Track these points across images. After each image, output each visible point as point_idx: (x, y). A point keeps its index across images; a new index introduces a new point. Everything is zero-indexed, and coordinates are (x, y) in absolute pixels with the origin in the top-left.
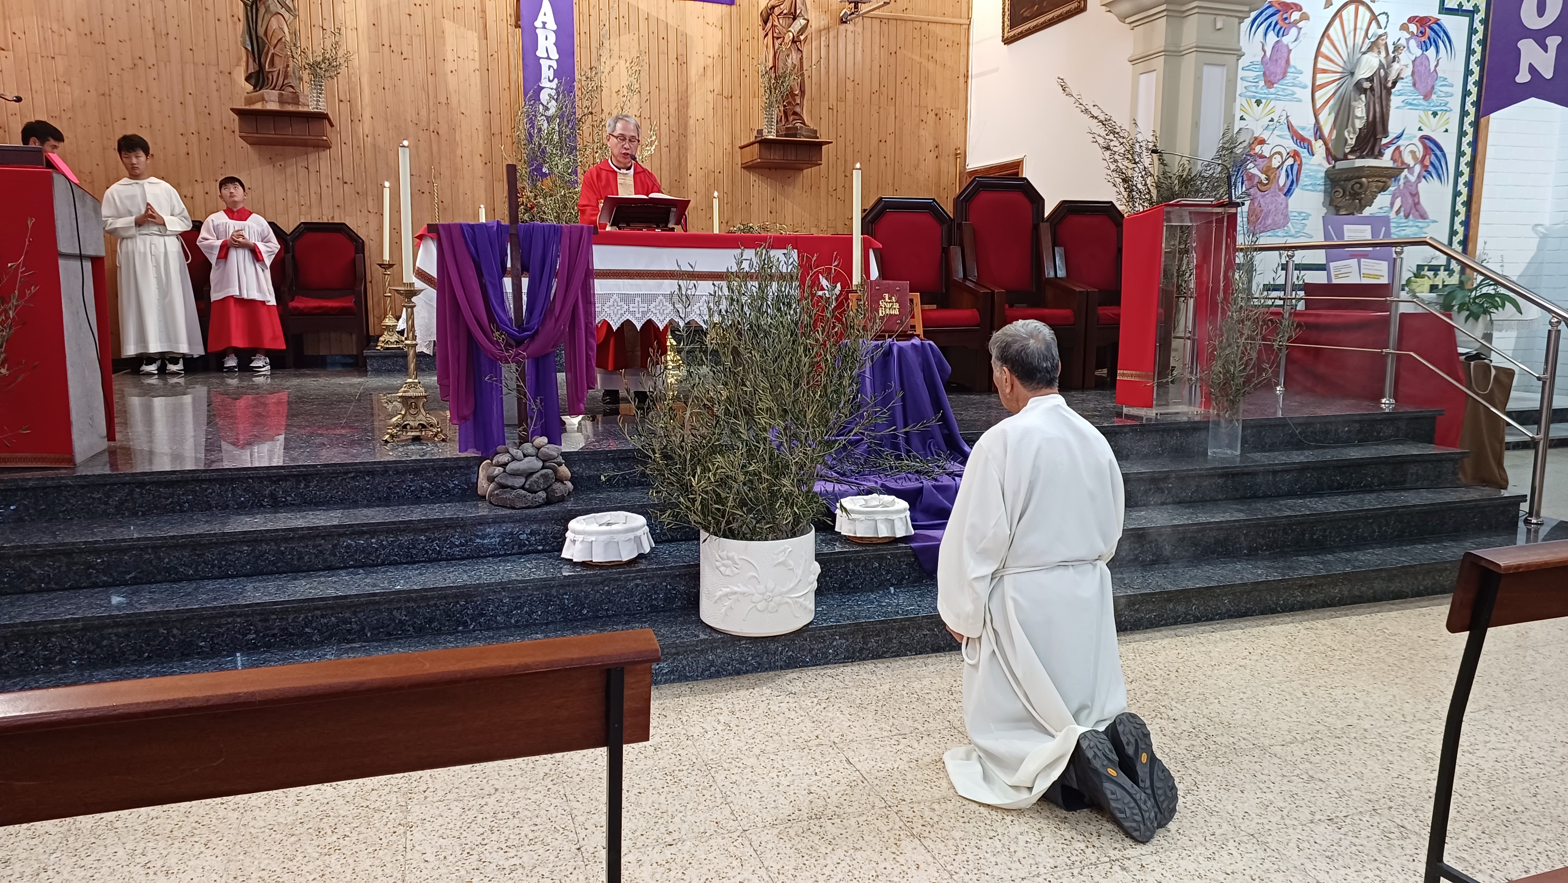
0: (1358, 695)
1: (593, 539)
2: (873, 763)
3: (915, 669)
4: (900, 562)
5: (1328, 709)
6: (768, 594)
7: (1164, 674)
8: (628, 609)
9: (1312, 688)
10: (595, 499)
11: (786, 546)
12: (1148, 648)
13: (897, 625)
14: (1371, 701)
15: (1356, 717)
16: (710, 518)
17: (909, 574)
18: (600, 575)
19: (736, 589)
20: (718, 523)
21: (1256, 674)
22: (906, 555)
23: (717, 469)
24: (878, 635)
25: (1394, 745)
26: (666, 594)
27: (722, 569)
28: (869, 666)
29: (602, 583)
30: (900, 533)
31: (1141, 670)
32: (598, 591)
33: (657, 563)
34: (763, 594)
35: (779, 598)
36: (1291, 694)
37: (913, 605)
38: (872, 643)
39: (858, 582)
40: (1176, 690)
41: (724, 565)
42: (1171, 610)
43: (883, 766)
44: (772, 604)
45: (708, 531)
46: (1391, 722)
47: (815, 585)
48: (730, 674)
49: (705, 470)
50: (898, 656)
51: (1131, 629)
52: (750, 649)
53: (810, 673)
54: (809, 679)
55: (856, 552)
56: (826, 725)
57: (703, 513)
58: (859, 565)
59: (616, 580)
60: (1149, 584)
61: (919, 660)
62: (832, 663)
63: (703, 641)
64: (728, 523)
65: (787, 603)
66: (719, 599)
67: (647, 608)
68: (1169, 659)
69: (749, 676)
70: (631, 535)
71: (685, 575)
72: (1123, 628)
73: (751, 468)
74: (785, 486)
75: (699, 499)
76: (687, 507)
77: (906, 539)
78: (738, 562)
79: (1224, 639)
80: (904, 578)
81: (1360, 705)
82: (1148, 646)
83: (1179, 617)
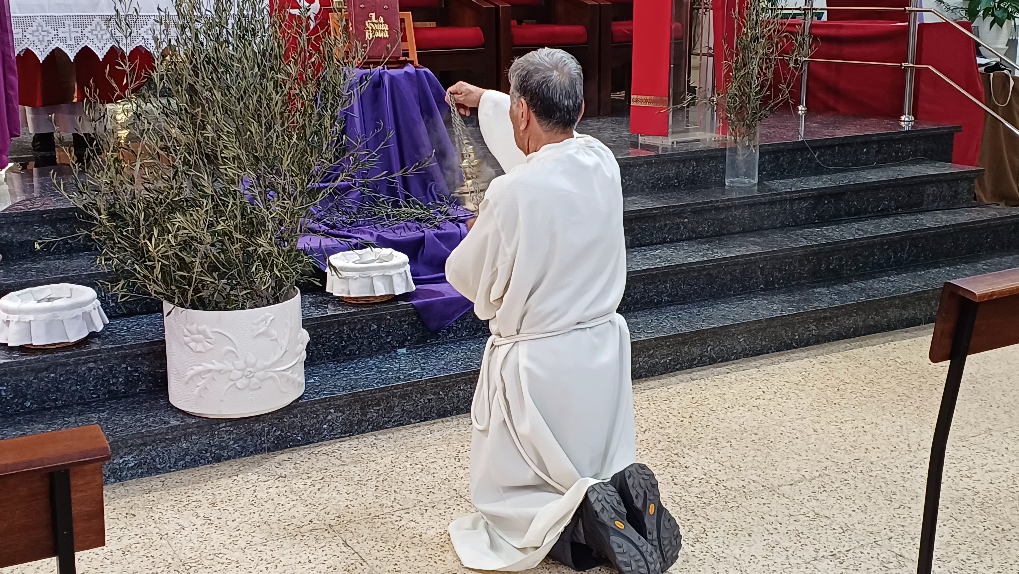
0: (867, 428)
1: (31, 318)
2: (373, 543)
3: (420, 437)
4: (400, 322)
5: (837, 445)
6: (248, 369)
7: (677, 421)
8: (81, 398)
9: (823, 424)
10: (31, 269)
11: (267, 314)
12: (663, 394)
13: (398, 392)
14: (879, 432)
15: (863, 450)
16: (173, 287)
17: (412, 335)
18: (44, 360)
19: (210, 366)
20: (184, 293)
21: (769, 414)
22: (407, 314)
23: (178, 229)
24: (378, 404)
25: (898, 476)
26: (127, 377)
27: (192, 345)
28: (369, 438)
29: (46, 369)
30: (399, 290)
31: (655, 418)
32: (42, 380)
33: (114, 342)
34: (243, 370)
35: (262, 372)
36: (801, 431)
37: (415, 369)
38: (372, 413)
39: (354, 347)
40: (689, 437)
41: (194, 340)
42: (686, 353)
43: (384, 545)
44: (254, 380)
45: (173, 303)
46: (897, 453)
47: (304, 354)
48: (209, 462)
49: (164, 231)
50: (402, 424)
51: (646, 376)
52: (231, 433)
53: (302, 453)
54: (302, 459)
55: (350, 314)
56: (321, 507)
57: (165, 281)
58: (354, 329)
59: (65, 365)
60: (663, 327)
61: (424, 427)
62: (328, 440)
63: (176, 427)
64: (196, 291)
65: (270, 377)
66: (191, 378)
67: (104, 394)
68: (684, 405)
69: (232, 462)
70: (79, 312)
71: (149, 354)
72: (638, 375)
73: (219, 227)
74: (261, 246)
75: (158, 267)
76: (144, 276)
77: (406, 296)
78: (211, 335)
79: (739, 379)
80: (406, 340)
81: (868, 437)
82: (663, 393)
83: (695, 359)
